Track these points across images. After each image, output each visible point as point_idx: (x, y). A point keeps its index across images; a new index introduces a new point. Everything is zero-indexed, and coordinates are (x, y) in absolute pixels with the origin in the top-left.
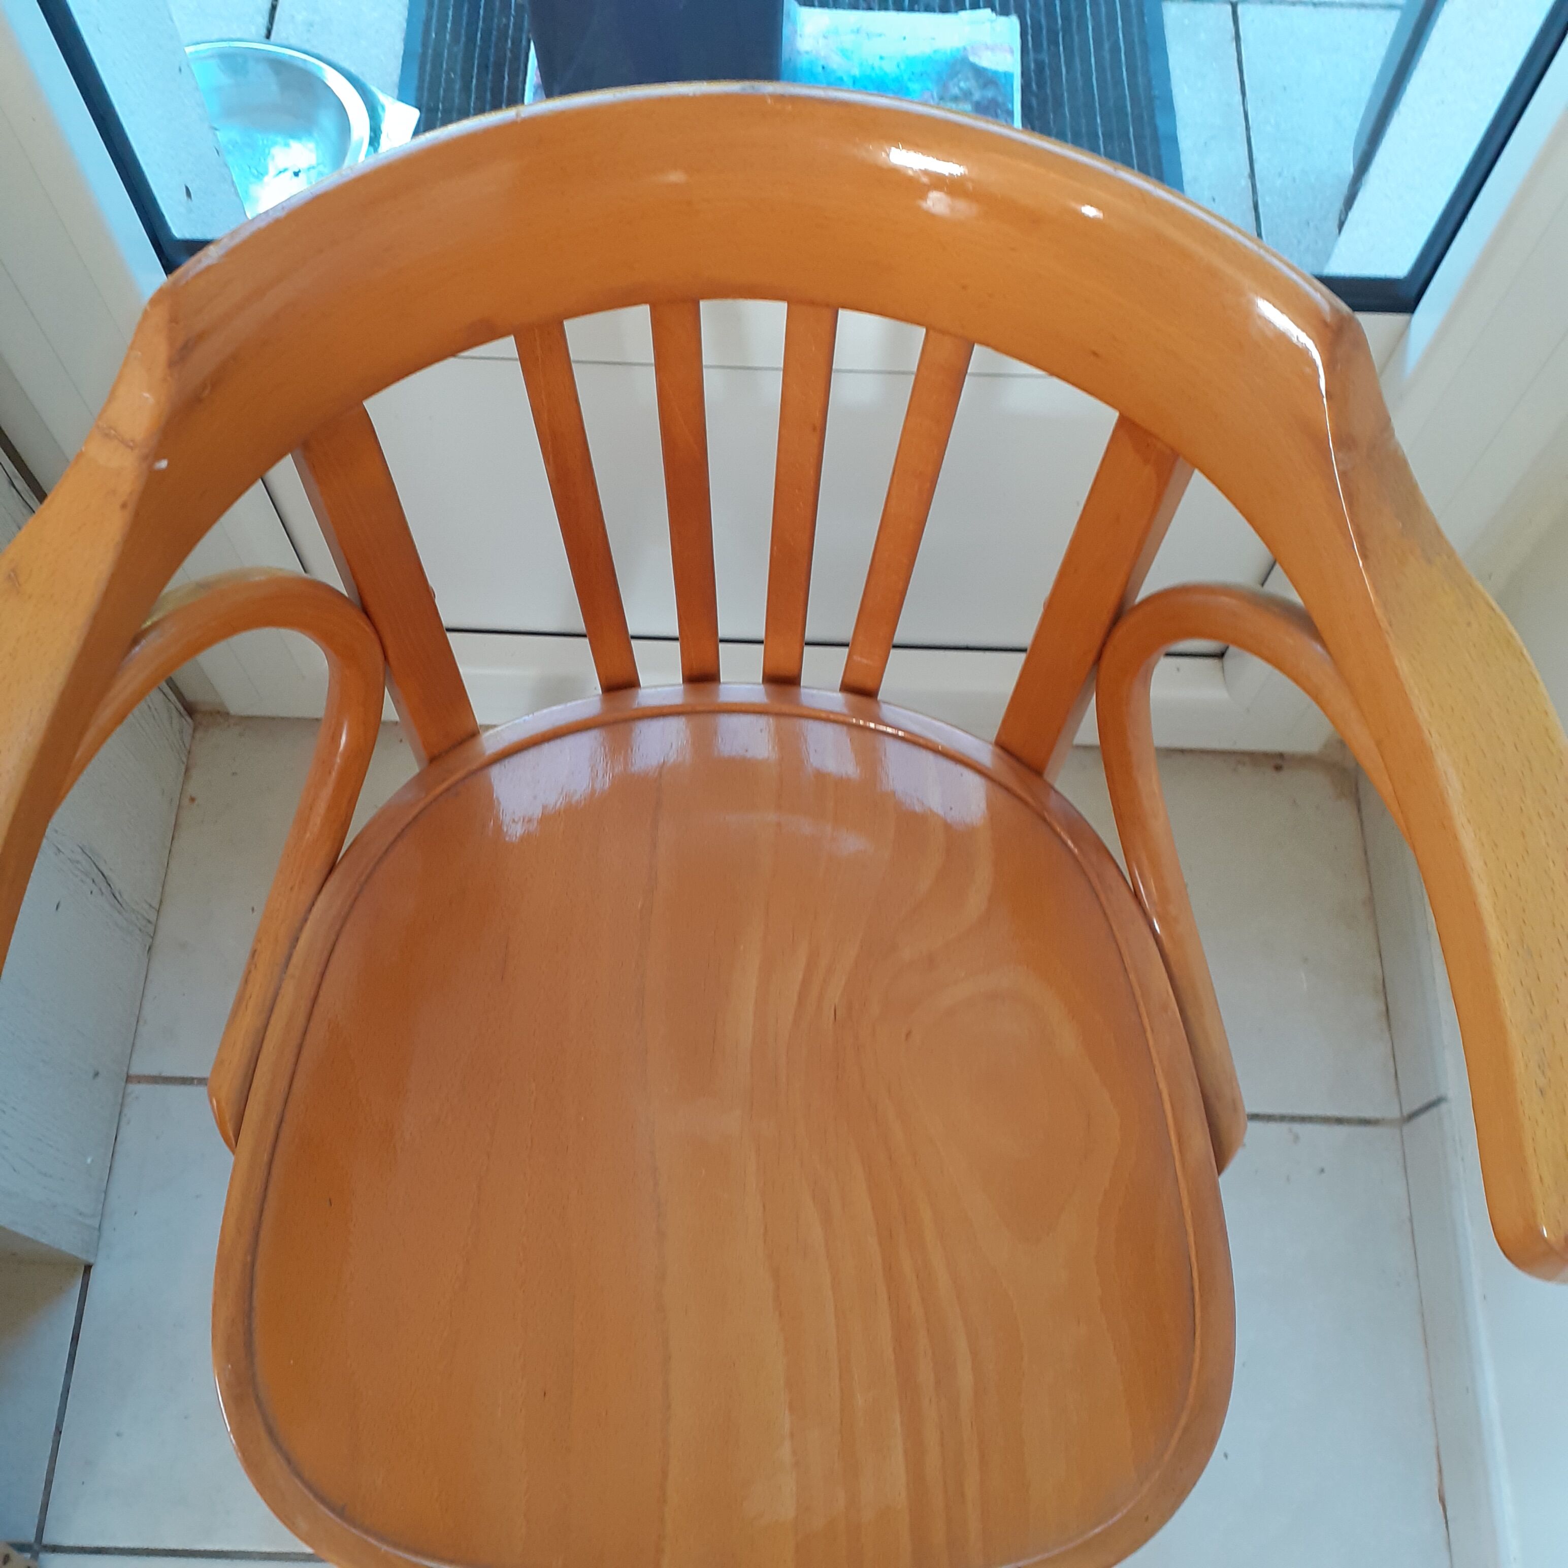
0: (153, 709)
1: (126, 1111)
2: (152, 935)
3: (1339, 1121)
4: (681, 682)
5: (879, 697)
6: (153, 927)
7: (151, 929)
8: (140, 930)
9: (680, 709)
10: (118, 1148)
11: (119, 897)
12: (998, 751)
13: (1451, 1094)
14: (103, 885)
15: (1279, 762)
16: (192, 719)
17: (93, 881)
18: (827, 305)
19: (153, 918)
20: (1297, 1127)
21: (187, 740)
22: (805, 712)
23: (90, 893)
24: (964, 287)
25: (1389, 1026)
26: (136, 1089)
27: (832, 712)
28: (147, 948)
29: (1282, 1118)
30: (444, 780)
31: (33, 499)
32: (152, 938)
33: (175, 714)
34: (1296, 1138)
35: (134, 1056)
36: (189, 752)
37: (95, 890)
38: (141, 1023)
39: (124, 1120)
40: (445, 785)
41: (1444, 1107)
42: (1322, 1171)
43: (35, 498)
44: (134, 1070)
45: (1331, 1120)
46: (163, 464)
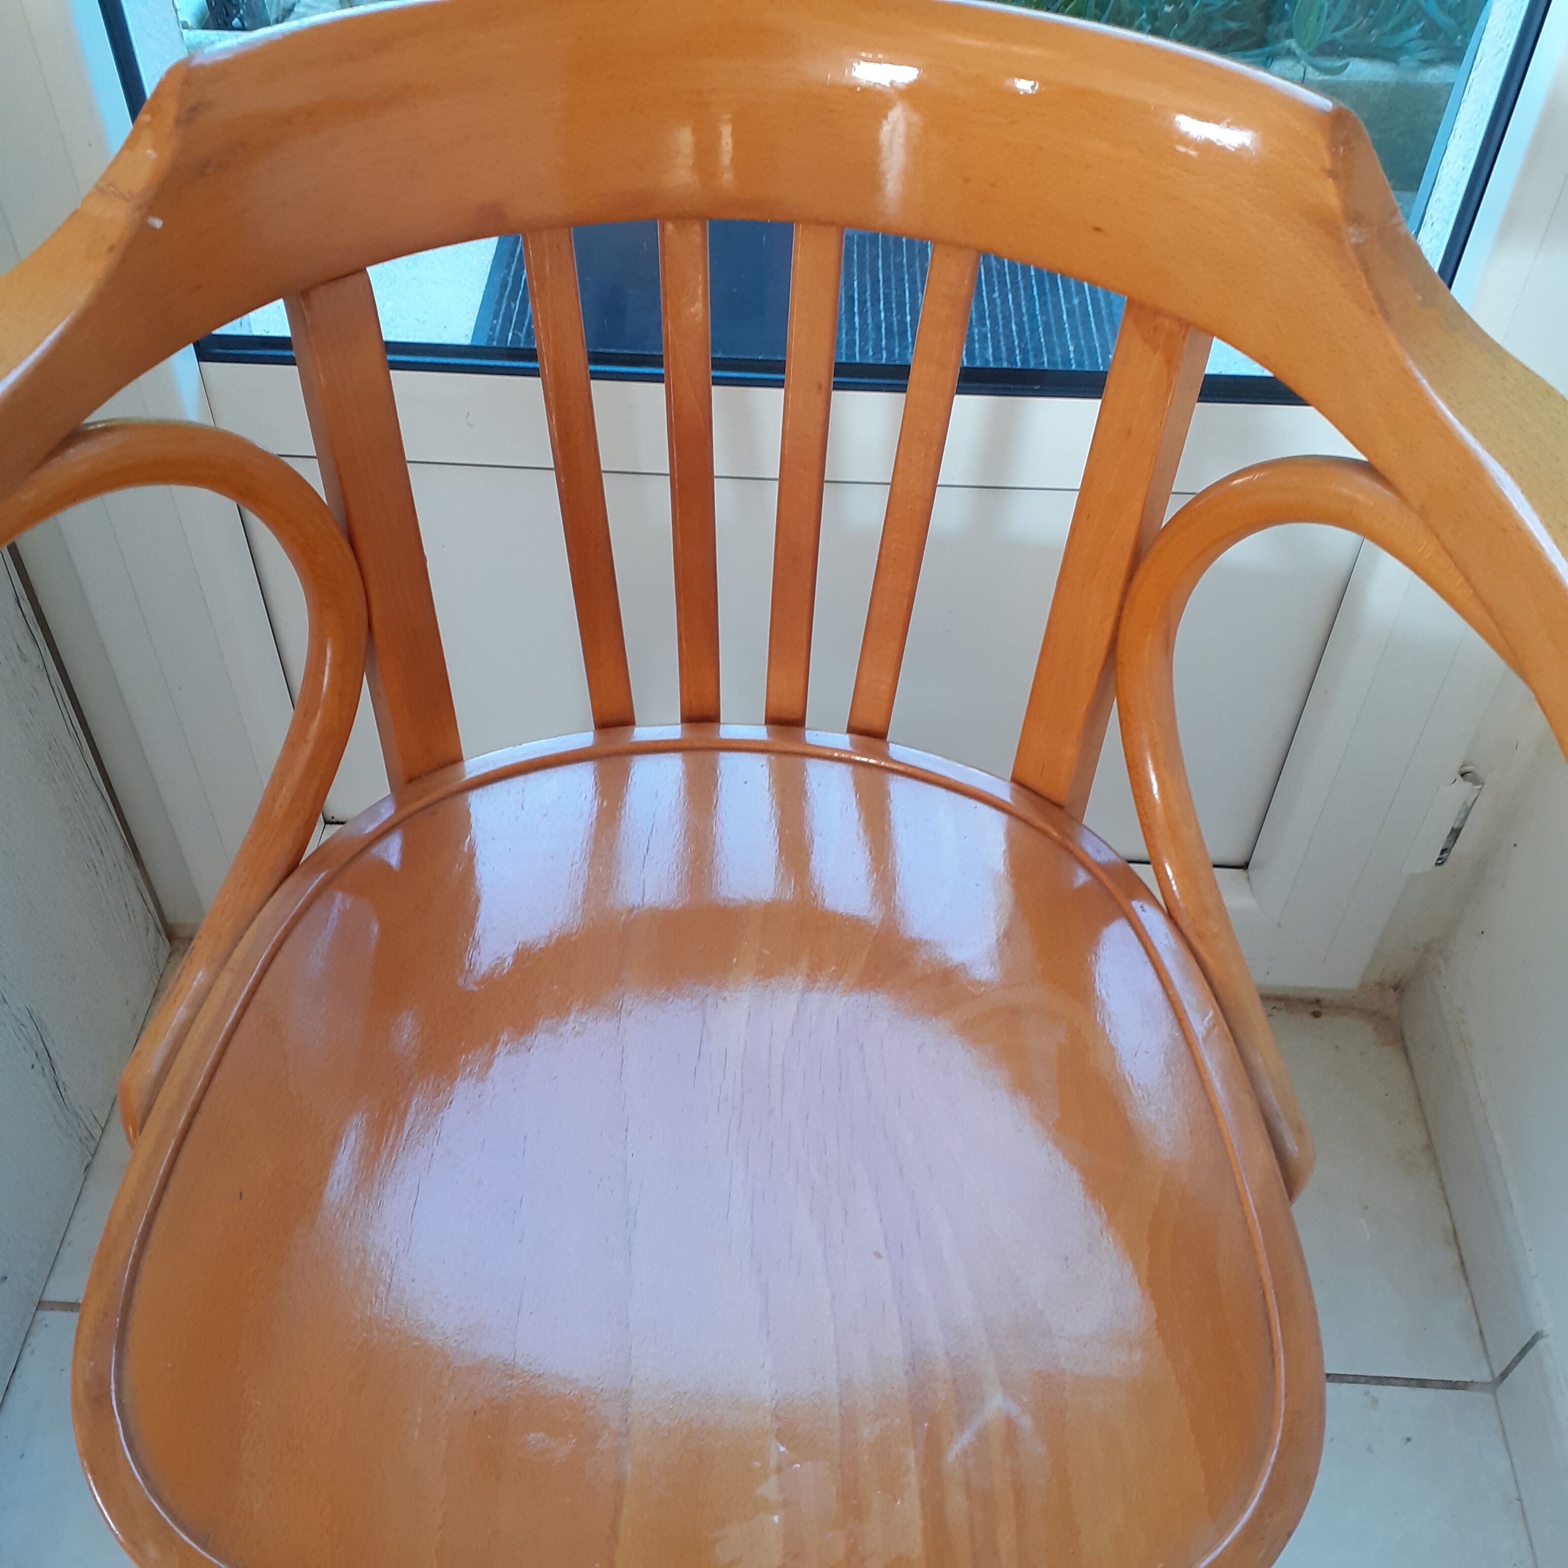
0: (129, 908)
1: (31, 1340)
2: (93, 1153)
3: (1422, 1383)
4: (679, 722)
5: (888, 739)
6: (96, 1144)
7: (93, 1144)
8: (80, 1140)
9: (677, 745)
10: (16, 1379)
11: (62, 1090)
12: (1013, 785)
13: (1548, 1328)
14: (48, 1068)
15: (1317, 1009)
16: (170, 943)
17: (37, 1055)
18: (832, 224)
19: (97, 1133)
20: (1375, 1390)
21: (162, 961)
22: (810, 750)
23: (31, 1066)
24: (967, 180)
25: (1467, 1279)
26: (47, 1316)
27: (837, 750)
28: (85, 1165)
29: (1356, 1379)
30: (421, 797)
31: (38, 630)
32: (93, 1156)
33: (152, 928)
34: (1375, 1401)
35: (51, 1280)
36: (161, 976)
37: (38, 1067)
38: (65, 1244)
39: (28, 1350)
40: (421, 803)
41: (1541, 1343)
42: (1409, 1440)
43: (39, 629)
44: (50, 1296)
45: (1412, 1383)
46: (158, 223)
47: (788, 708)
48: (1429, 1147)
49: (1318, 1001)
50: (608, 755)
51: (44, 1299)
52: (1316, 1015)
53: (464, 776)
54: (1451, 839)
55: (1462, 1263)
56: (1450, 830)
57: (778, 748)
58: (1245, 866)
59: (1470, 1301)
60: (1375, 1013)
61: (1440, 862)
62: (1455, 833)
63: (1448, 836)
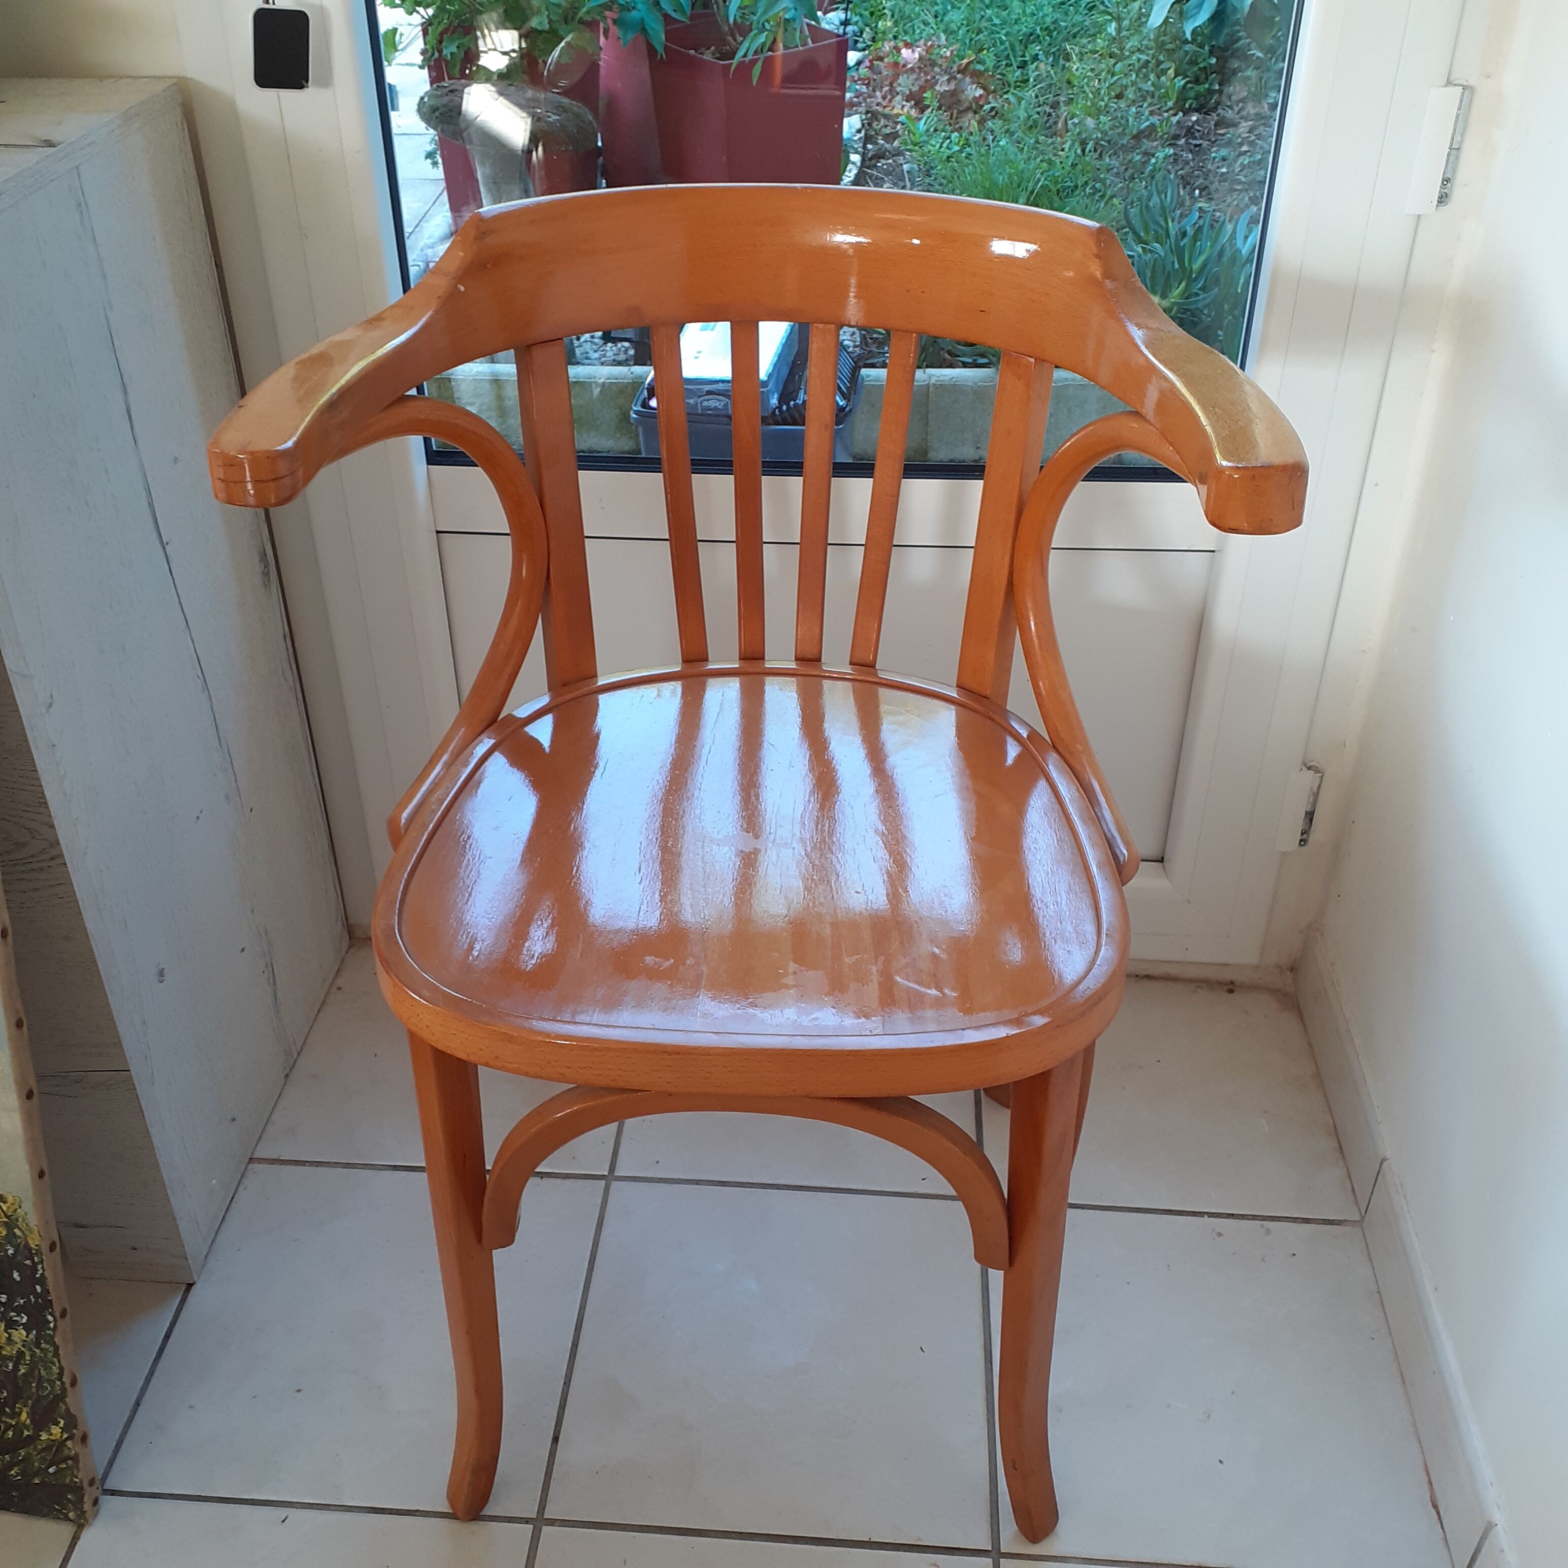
1: (245, 1180)
2: (291, 1067)
3: (1306, 1220)
6: (293, 1063)
7: (291, 1060)
8: (285, 1050)
9: (736, 672)
11: (278, 1003)
12: (959, 689)
14: (272, 981)
15: (1231, 986)
16: (350, 940)
17: (266, 965)
19: (294, 1056)
20: (1268, 1224)
21: (343, 953)
22: (824, 674)
25: (1343, 1157)
26: (256, 1166)
27: (844, 673)
28: (286, 1075)
29: (1254, 1217)
30: (572, 693)
32: (290, 1069)
33: (339, 919)
34: (1268, 1231)
35: (259, 1146)
36: (342, 962)
38: (270, 1124)
39: (241, 1187)
40: (571, 696)
41: (1385, 1166)
42: (1294, 1255)
44: (258, 1155)
45: (1298, 1220)
46: (462, 289)
47: (810, 652)
48: (1318, 1076)
49: (1232, 983)
50: (692, 676)
51: (253, 1157)
52: (1231, 991)
53: (597, 683)
54: (1307, 821)
55: (1341, 1147)
56: (1304, 814)
57: (803, 673)
58: (1162, 860)
59: (1345, 1169)
60: (1278, 991)
61: (1303, 842)
62: (1310, 816)
63: (1304, 819)
